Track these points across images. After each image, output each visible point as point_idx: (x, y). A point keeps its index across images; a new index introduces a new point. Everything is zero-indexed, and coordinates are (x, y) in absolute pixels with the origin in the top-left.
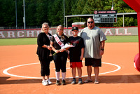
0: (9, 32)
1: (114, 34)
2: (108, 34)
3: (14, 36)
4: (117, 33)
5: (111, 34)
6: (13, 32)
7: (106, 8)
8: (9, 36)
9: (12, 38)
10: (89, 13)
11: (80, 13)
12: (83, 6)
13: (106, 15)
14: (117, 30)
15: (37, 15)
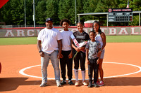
0: (18, 31)
1: (130, 34)
2: (123, 33)
3: (23, 35)
4: (133, 33)
5: (126, 33)
6: (23, 31)
7: (121, 5)
8: (18, 35)
9: (21, 37)
10: (102, 11)
11: (93, 11)
12: (96, 4)
13: (121, 14)
14: (133, 29)
15: (47, 12)
